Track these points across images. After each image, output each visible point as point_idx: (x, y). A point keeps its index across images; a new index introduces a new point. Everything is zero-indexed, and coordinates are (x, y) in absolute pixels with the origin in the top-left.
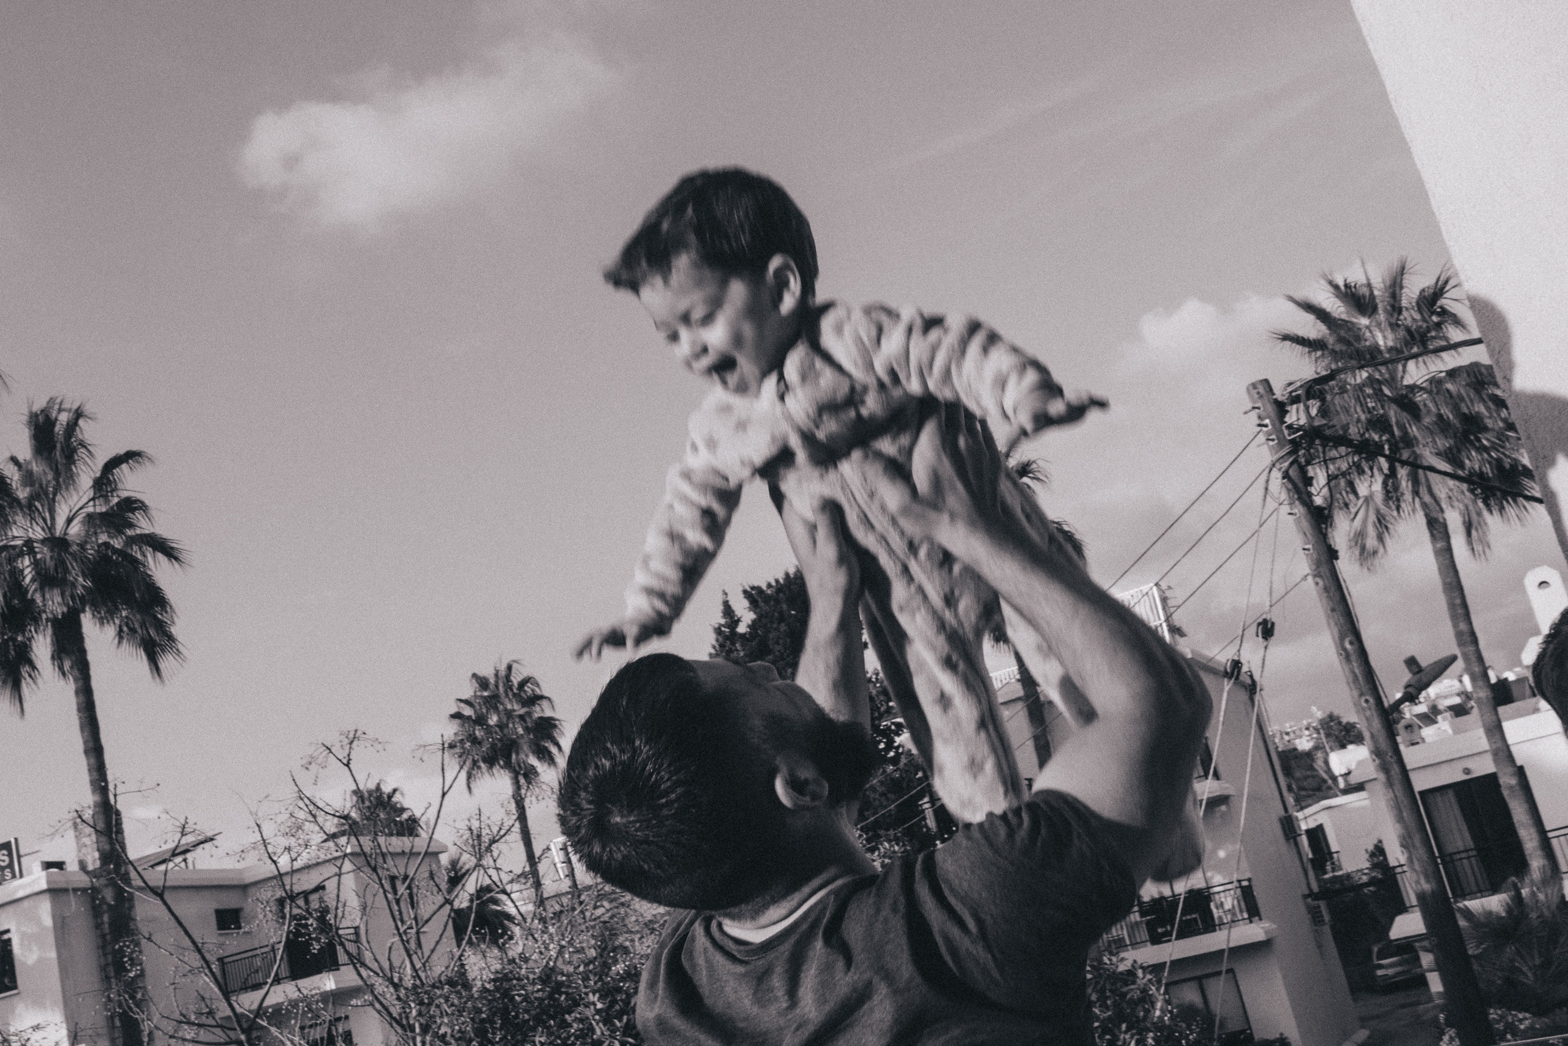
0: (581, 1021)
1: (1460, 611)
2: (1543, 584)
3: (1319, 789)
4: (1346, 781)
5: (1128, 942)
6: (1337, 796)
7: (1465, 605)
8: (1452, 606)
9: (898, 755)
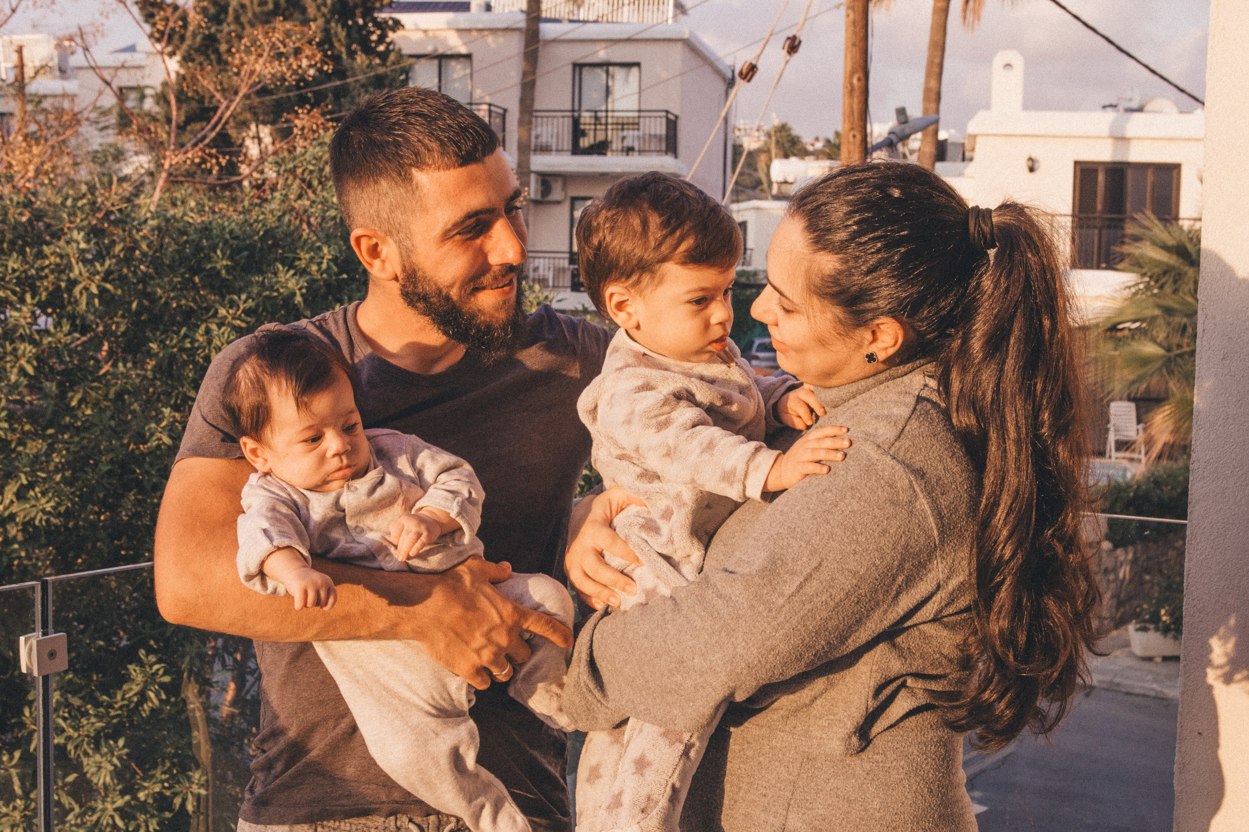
0: (61, 256)
1: (936, 70)
2: (1008, 66)
3: (754, 188)
4: (779, 188)
5: (551, 283)
6: (766, 199)
7: (941, 66)
8: (930, 63)
9: (387, 52)
